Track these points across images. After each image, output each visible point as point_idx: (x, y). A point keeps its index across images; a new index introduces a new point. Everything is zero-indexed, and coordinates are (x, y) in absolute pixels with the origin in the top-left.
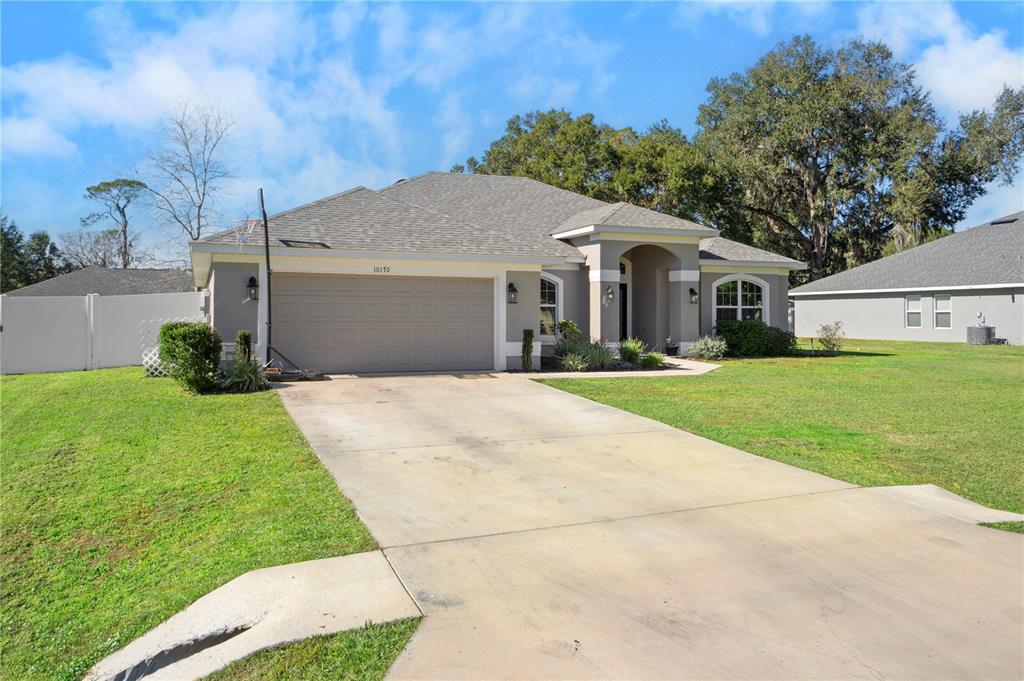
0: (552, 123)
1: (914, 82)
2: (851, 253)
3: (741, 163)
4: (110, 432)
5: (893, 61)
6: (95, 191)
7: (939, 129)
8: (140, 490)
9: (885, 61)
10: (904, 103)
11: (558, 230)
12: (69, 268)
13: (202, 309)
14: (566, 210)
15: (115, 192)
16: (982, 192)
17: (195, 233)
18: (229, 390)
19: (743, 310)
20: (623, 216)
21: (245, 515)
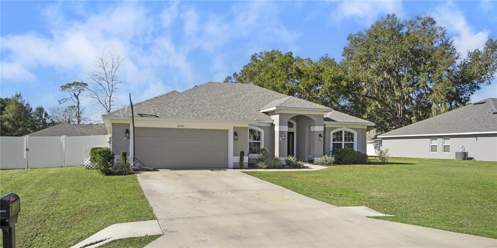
0: (271, 57)
1: (446, 36)
2: (414, 118)
3: (360, 75)
4: (71, 188)
5: (436, 25)
6: (64, 88)
7: (457, 58)
8: (81, 206)
9: (433, 25)
10: (441, 45)
11: (262, 109)
12: (53, 123)
13: (108, 142)
14: (269, 99)
15: (73, 88)
16: (478, 88)
17: (108, 108)
18: (117, 174)
19: (345, 144)
20: (289, 103)
21: (116, 212)
